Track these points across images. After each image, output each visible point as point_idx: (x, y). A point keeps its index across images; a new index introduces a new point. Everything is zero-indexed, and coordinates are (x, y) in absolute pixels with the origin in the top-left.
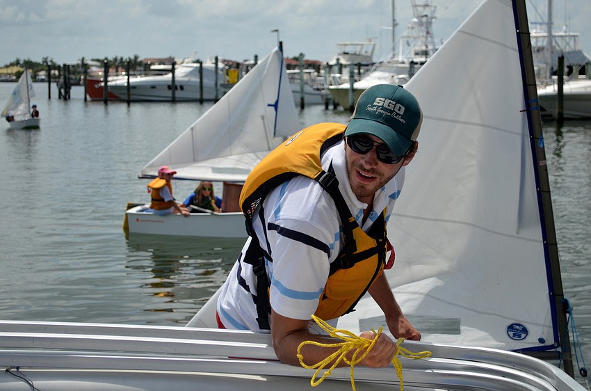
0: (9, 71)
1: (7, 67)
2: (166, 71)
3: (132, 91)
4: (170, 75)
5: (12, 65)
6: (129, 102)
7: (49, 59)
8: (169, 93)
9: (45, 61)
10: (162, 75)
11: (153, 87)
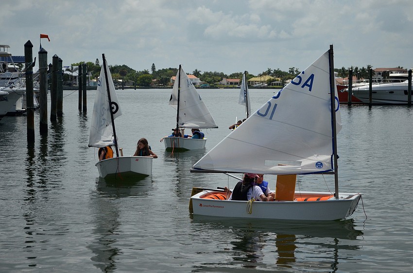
0: (262, 79)
1: (260, 75)
2: (402, 79)
3: (373, 96)
4: (407, 82)
5: (264, 74)
6: (370, 105)
7: (295, 69)
8: (406, 98)
9: (292, 71)
10: (399, 81)
11: (391, 92)
